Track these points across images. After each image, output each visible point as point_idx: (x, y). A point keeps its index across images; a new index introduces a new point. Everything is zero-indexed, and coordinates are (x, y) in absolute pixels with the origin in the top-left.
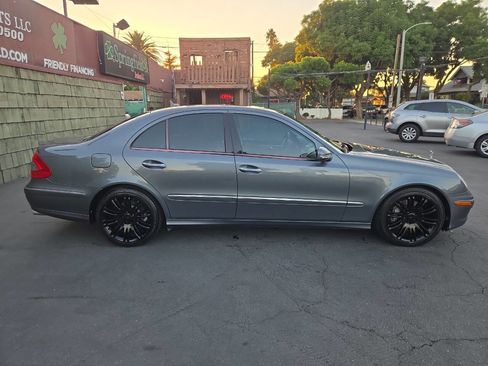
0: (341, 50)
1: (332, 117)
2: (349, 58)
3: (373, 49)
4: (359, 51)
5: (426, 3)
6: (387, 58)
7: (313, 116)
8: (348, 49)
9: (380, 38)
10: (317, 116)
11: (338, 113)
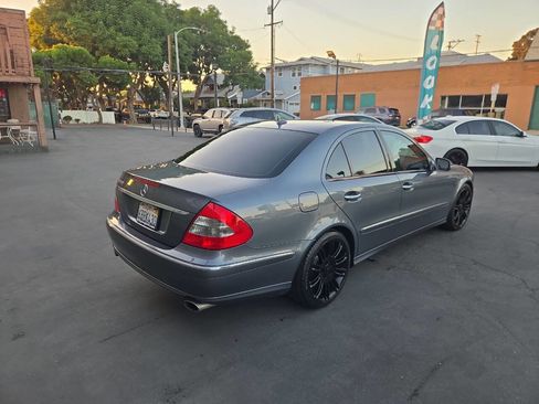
0: (101, 41)
1: (104, 121)
2: (113, 53)
3: (140, 46)
4: (125, 46)
5: (178, 5)
6: (156, 59)
7: (78, 120)
8: (112, 42)
9: (146, 35)
10: (83, 120)
11: (109, 117)
